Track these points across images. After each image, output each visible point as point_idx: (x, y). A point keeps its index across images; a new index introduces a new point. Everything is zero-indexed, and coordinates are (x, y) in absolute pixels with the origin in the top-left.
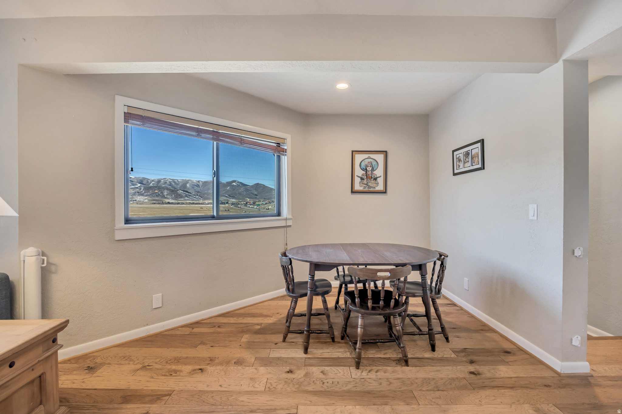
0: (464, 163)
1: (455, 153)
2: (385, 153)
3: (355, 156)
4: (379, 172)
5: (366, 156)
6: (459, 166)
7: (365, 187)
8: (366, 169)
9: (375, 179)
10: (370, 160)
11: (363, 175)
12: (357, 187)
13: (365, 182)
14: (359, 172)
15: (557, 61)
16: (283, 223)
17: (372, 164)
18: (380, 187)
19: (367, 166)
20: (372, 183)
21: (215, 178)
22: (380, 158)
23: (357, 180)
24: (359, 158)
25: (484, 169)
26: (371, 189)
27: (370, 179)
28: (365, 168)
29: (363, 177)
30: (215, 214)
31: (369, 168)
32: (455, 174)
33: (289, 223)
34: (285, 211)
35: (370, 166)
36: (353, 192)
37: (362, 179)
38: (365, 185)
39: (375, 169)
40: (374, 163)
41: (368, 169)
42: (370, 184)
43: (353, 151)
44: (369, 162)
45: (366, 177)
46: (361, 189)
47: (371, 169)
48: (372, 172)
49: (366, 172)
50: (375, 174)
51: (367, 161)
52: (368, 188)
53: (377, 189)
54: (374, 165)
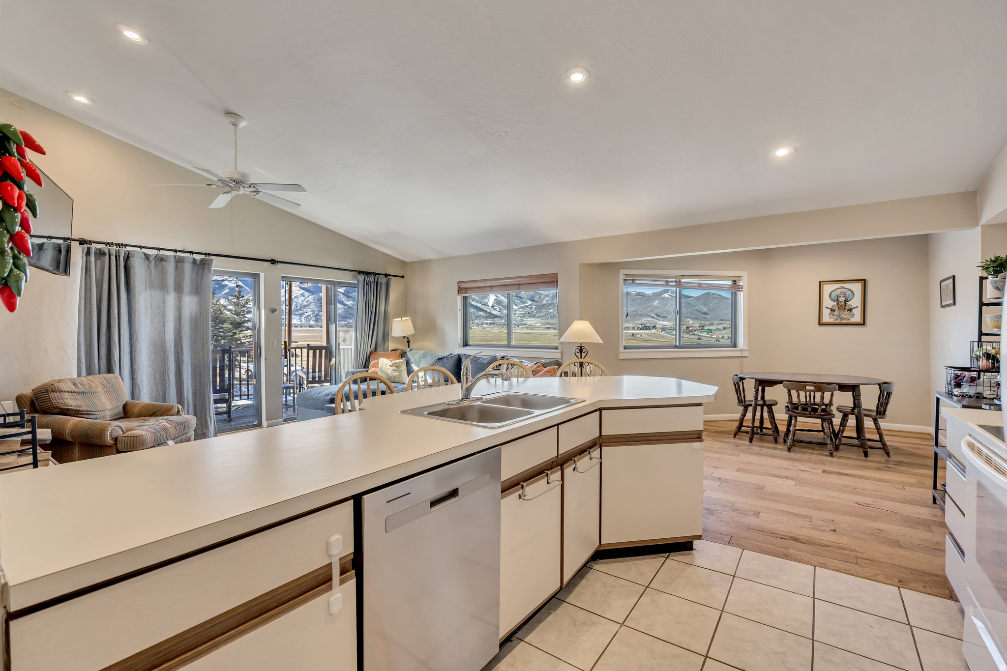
0: (946, 296)
1: (942, 284)
2: (864, 282)
3: (823, 286)
4: (856, 302)
5: (838, 286)
6: (944, 299)
7: (836, 319)
8: (838, 300)
9: (850, 310)
10: (842, 290)
11: (834, 306)
12: (826, 318)
13: (836, 313)
14: (828, 303)
15: (978, 225)
16: (739, 354)
17: (845, 294)
18: (857, 318)
19: (838, 297)
20: (845, 314)
22: (857, 288)
23: (826, 313)
24: (828, 289)
25: (955, 304)
26: (845, 321)
27: (843, 310)
28: (836, 299)
29: (834, 308)
30: (678, 344)
31: (842, 298)
32: (942, 306)
33: (745, 354)
34: (741, 342)
35: (843, 297)
36: (820, 324)
37: (832, 310)
38: (835, 317)
39: (849, 299)
40: (848, 293)
41: (840, 299)
42: (842, 316)
43: (820, 282)
44: (841, 292)
45: (837, 308)
46: (831, 321)
47: (844, 299)
48: (845, 302)
49: (838, 303)
50: (849, 305)
51: (838, 292)
52: (841, 319)
53: (853, 320)
54: (849, 295)
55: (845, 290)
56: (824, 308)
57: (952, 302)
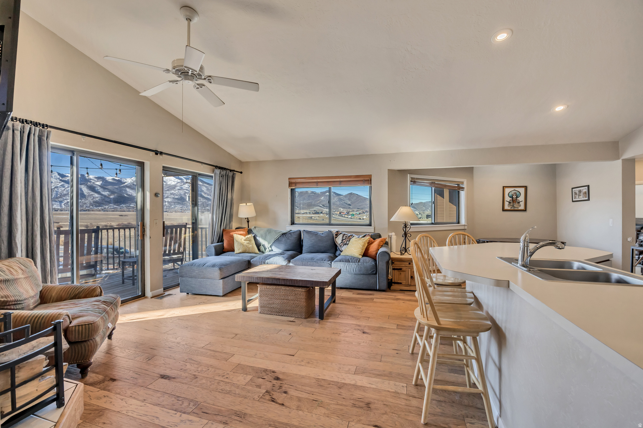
0: (579, 196)
1: (573, 190)
2: (526, 187)
3: (505, 189)
4: (521, 198)
5: (513, 189)
6: (576, 197)
7: (511, 208)
8: (512, 197)
9: (519, 203)
10: (515, 192)
11: (510, 200)
12: (506, 207)
13: (512, 204)
14: (507, 199)
16: (463, 228)
18: (522, 207)
19: (513, 195)
20: (516, 205)
21: (433, 205)
22: (522, 190)
23: (506, 204)
24: (507, 191)
25: (589, 200)
27: (515, 203)
28: (511, 196)
30: (433, 222)
31: (514, 196)
32: (573, 201)
33: (466, 227)
34: (463, 221)
35: (515, 195)
36: (504, 210)
37: (510, 203)
38: (512, 206)
39: (518, 197)
40: (518, 193)
41: (513, 197)
42: (515, 206)
43: (503, 187)
45: (512, 201)
46: (509, 208)
47: (515, 197)
48: (516, 198)
49: (513, 199)
50: (518, 200)
51: (513, 192)
52: (514, 208)
53: (520, 208)
54: (518, 194)
55: (516, 192)
56: (505, 201)
57: (587, 199)
